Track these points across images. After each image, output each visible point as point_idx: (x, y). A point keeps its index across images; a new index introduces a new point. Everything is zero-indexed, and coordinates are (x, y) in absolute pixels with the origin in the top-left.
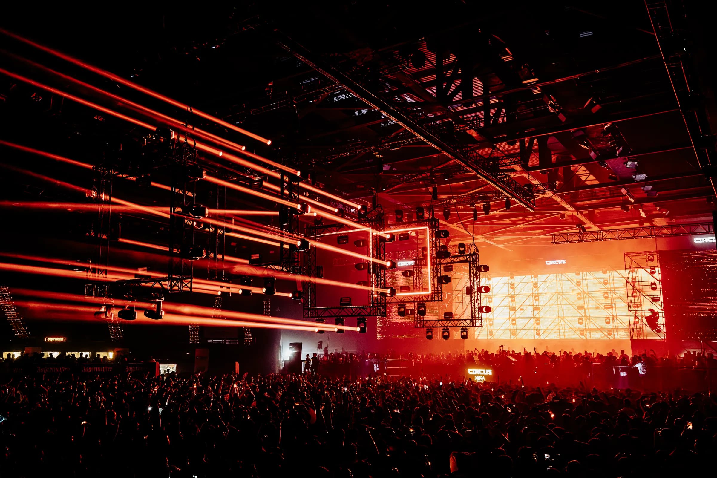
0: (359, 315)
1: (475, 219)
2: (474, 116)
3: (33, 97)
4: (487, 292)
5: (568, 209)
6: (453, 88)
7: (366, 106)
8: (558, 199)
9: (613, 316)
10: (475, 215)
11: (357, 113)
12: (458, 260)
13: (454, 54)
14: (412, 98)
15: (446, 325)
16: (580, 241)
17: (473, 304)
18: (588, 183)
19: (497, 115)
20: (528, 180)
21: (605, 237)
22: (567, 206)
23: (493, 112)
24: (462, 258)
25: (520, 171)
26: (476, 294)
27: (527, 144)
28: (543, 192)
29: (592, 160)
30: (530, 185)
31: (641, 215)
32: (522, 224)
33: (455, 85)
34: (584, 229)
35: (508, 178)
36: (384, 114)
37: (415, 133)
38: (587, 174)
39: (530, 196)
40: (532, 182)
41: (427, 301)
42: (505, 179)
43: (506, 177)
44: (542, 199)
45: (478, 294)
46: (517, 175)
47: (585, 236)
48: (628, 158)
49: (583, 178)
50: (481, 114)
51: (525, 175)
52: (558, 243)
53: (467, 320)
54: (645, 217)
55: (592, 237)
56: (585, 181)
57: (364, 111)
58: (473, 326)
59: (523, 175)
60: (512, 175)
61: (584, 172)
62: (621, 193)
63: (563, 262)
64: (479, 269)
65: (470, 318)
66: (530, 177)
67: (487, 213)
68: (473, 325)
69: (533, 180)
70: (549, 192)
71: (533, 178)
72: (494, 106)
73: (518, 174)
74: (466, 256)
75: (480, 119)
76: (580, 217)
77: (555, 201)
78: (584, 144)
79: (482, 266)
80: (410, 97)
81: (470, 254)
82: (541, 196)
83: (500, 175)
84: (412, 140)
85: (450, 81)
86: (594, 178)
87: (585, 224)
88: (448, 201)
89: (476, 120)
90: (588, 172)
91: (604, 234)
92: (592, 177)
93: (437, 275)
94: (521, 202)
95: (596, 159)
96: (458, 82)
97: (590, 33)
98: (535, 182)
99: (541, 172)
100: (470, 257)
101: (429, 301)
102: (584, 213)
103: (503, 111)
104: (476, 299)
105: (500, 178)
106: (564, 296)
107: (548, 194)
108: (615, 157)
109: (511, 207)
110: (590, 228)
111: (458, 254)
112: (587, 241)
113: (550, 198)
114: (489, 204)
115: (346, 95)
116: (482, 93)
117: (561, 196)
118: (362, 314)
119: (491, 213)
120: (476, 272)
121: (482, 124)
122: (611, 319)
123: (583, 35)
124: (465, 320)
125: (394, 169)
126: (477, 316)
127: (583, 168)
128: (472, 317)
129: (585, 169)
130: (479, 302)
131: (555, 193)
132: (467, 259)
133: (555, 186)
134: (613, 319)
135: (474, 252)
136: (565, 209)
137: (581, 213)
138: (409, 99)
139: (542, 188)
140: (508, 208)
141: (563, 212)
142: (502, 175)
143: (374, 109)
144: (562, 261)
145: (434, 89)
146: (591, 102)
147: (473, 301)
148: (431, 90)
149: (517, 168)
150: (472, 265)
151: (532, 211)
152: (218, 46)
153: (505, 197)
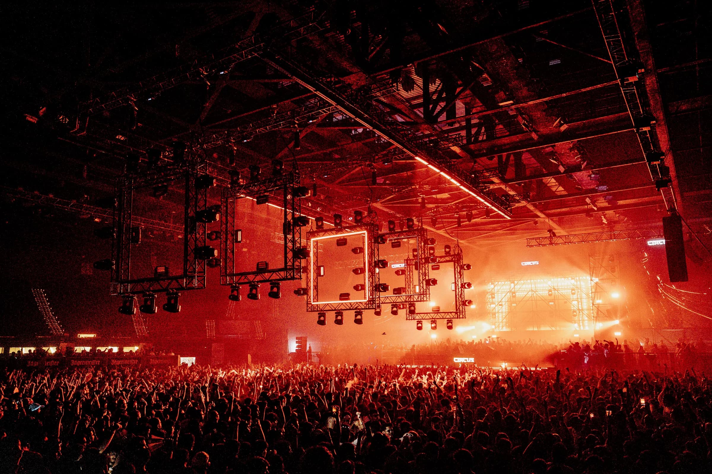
0: (356, 308)
1: (459, 226)
2: (456, 135)
3: (61, 119)
4: (469, 288)
5: (541, 216)
6: (438, 109)
7: (361, 126)
8: (532, 208)
9: (579, 309)
10: (459, 223)
11: (353, 132)
12: (444, 260)
13: (439, 79)
14: (402, 118)
15: (434, 317)
16: (551, 244)
17: (457, 299)
18: (558, 194)
19: (478, 133)
20: (505, 191)
21: (572, 240)
22: (539, 214)
23: (474, 131)
24: (448, 259)
25: (498, 183)
26: (460, 290)
27: (504, 159)
28: (518, 202)
29: (561, 173)
30: (507, 195)
31: (603, 221)
32: (500, 230)
33: (441, 107)
34: (554, 235)
35: (487, 190)
36: (378, 133)
37: (405, 150)
38: (557, 185)
39: (506, 204)
40: (509, 192)
41: (417, 301)
42: (485, 190)
43: (486, 189)
44: (518, 207)
45: (462, 290)
46: (496, 187)
47: (555, 240)
48: (592, 171)
49: (554, 189)
50: (463, 133)
51: (503, 187)
52: (532, 246)
53: (453, 312)
54: (606, 223)
55: (560, 241)
56: (556, 191)
57: (360, 130)
58: (457, 318)
59: (501, 186)
60: (492, 187)
61: (554, 184)
62: (586, 202)
63: (537, 263)
64: (462, 267)
65: (455, 311)
66: (507, 188)
67: (469, 221)
68: (457, 316)
69: (510, 191)
70: (524, 202)
71: (510, 190)
72: (475, 125)
73: (496, 185)
74: (451, 256)
75: (462, 137)
76: (551, 223)
77: (529, 209)
78: (553, 159)
79: (465, 265)
80: (401, 117)
81: (455, 255)
82: (517, 205)
83: (480, 186)
84: (403, 156)
85: (436, 103)
86: (563, 189)
87: (555, 229)
88: (435, 210)
89: (459, 137)
90: (557, 184)
91: (571, 238)
92: (561, 188)
93: (425, 278)
94: (499, 210)
95: (564, 173)
96: (443, 104)
97: (558, 62)
98: (512, 193)
99: (516, 184)
100: (455, 258)
101: (419, 301)
102: (555, 219)
103: (483, 130)
104: (460, 293)
105: (480, 189)
106: (537, 293)
107: (523, 203)
108: (580, 170)
109: (491, 215)
110: (560, 233)
111: (444, 255)
112: (556, 244)
113: (525, 207)
114: (472, 213)
115: (343, 116)
116: (464, 114)
117: (535, 206)
118: (359, 307)
119: (473, 221)
120: (460, 271)
121: (465, 142)
122: (578, 312)
123: (552, 63)
124: (451, 313)
125: (387, 182)
126: (461, 309)
127: (553, 180)
128: (457, 310)
129: (555, 181)
130: (463, 297)
131: (529, 202)
132: (452, 259)
133: (529, 197)
134: (579, 312)
135: (458, 252)
136: (538, 217)
137: (552, 220)
138: (400, 119)
139: (517, 198)
140: (488, 215)
141: (537, 219)
142: (482, 186)
143: (369, 129)
144: (535, 262)
145: (422, 109)
146: (560, 122)
147: (458, 296)
148: (419, 111)
149: (496, 180)
150: (456, 264)
151: (509, 218)
152: (226, 72)
153: (485, 206)
